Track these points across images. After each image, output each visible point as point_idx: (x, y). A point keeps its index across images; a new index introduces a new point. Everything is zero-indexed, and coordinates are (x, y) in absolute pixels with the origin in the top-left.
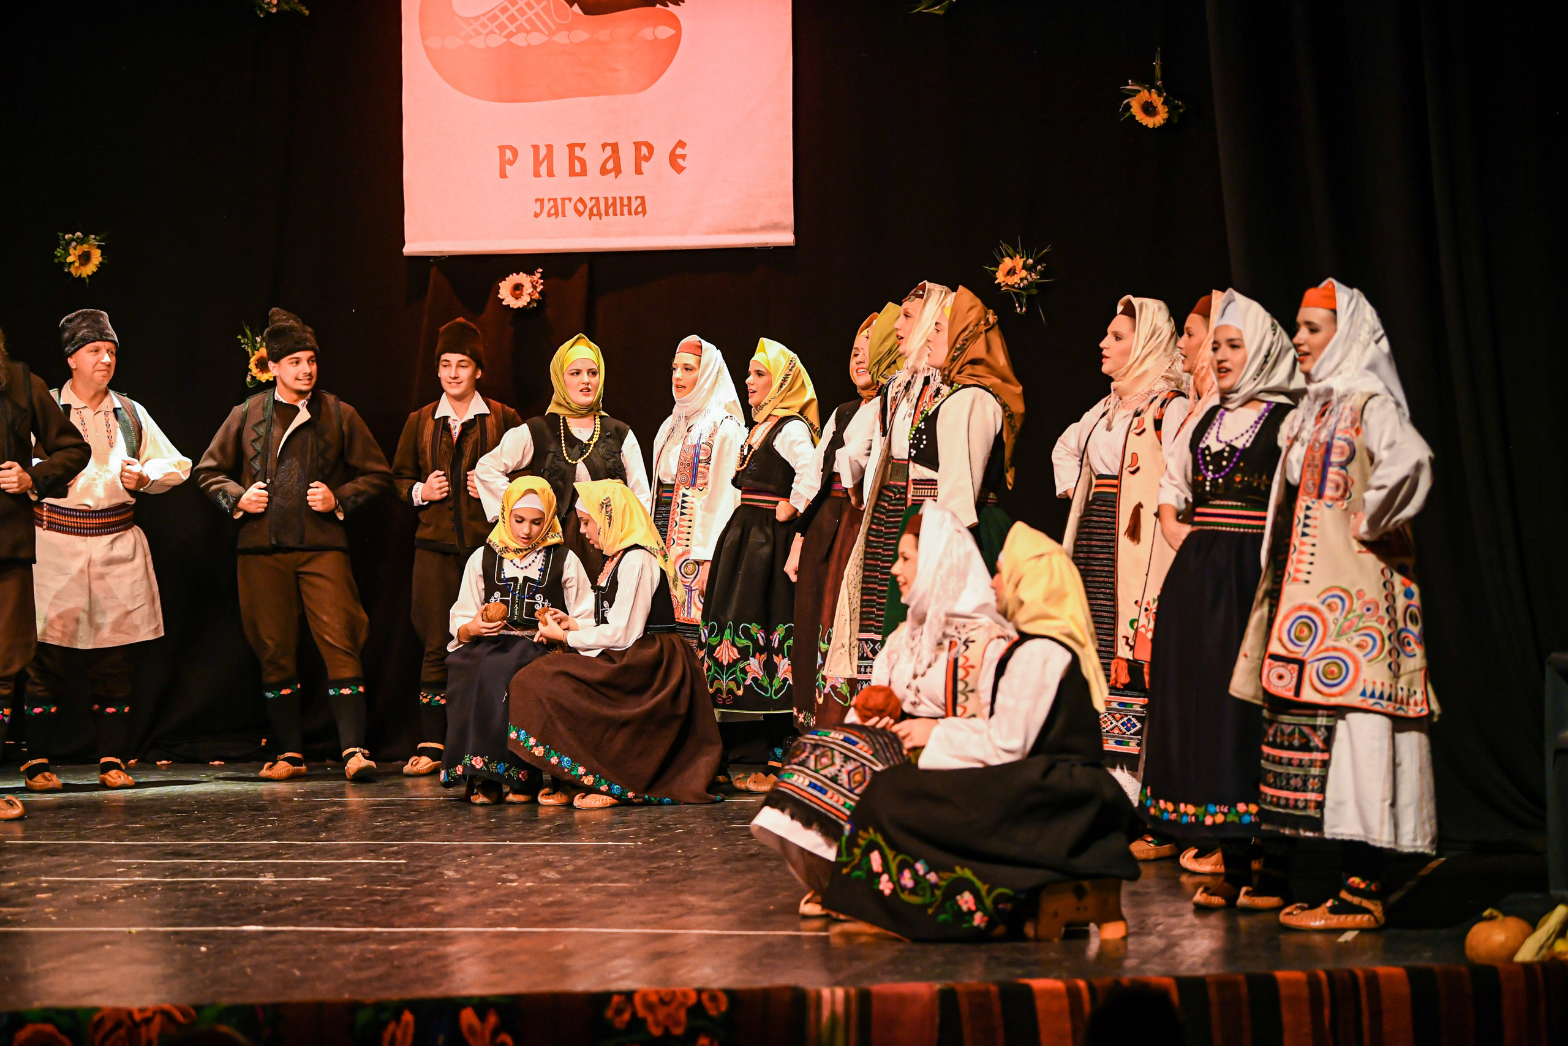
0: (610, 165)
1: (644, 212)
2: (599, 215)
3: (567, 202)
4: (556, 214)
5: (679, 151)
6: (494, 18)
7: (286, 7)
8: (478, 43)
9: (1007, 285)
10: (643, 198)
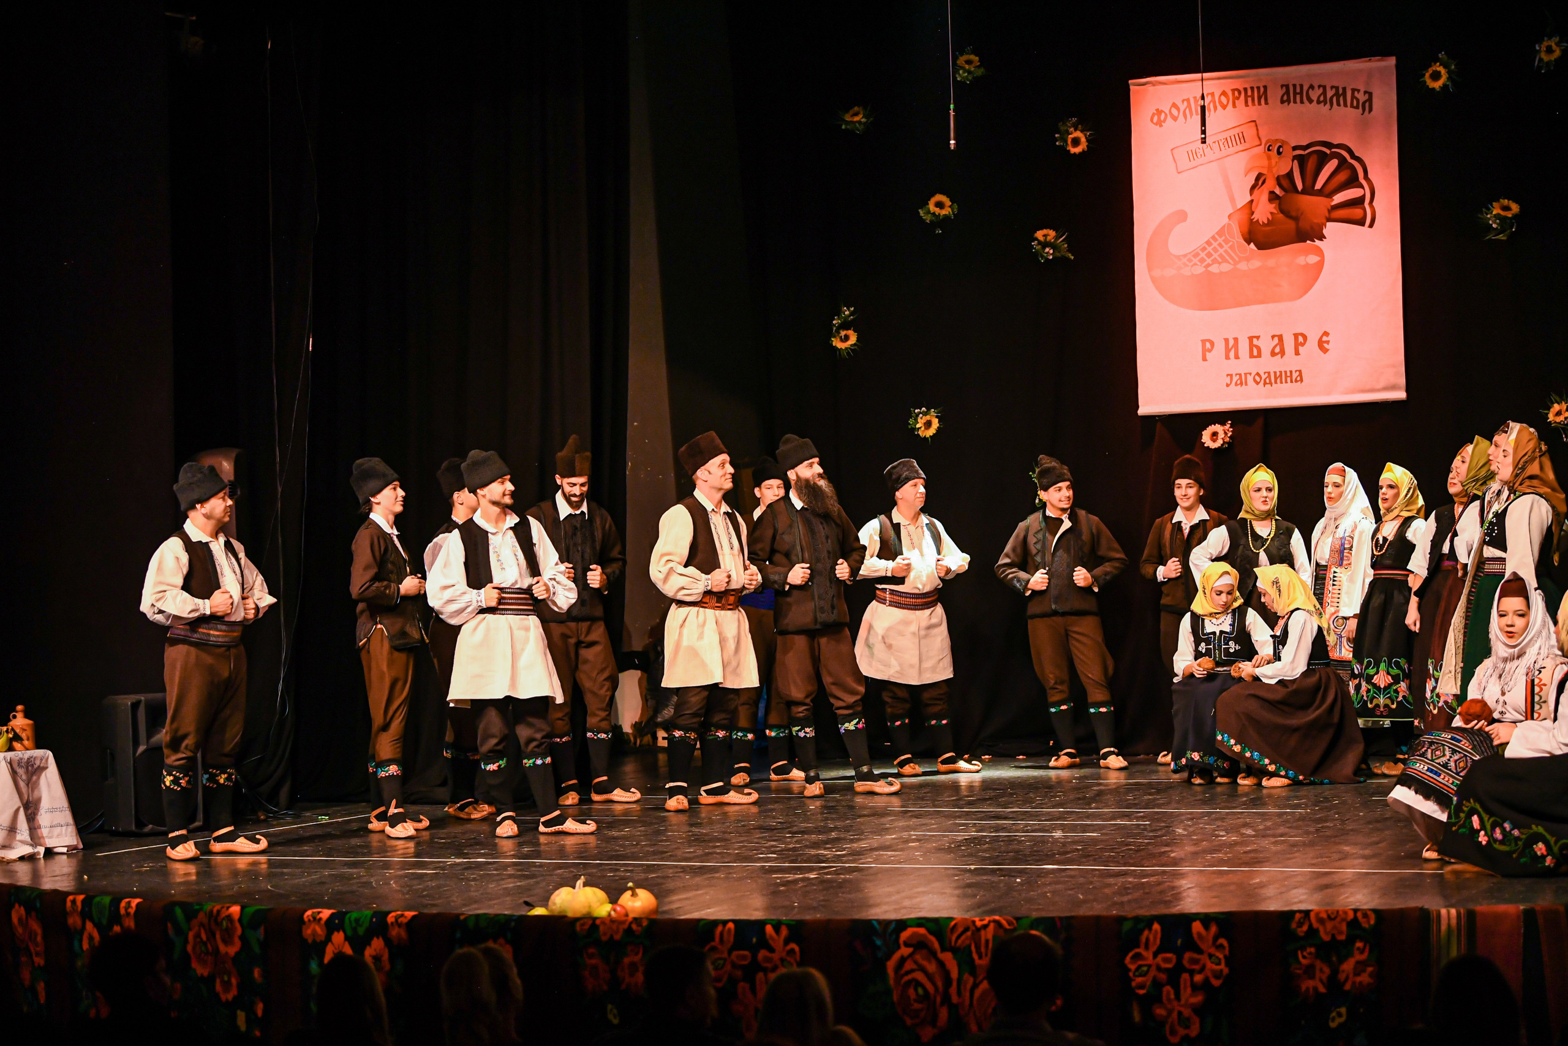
0: (1277, 350)
1: (1301, 380)
2: (1271, 383)
3: (1248, 375)
4: (1241, 384)
5: (1325, 338)
6: (1196, 255)
7: (1058, 254)
8: (1187, 272)
9: (1555, 422)
10: (1300, 371)
